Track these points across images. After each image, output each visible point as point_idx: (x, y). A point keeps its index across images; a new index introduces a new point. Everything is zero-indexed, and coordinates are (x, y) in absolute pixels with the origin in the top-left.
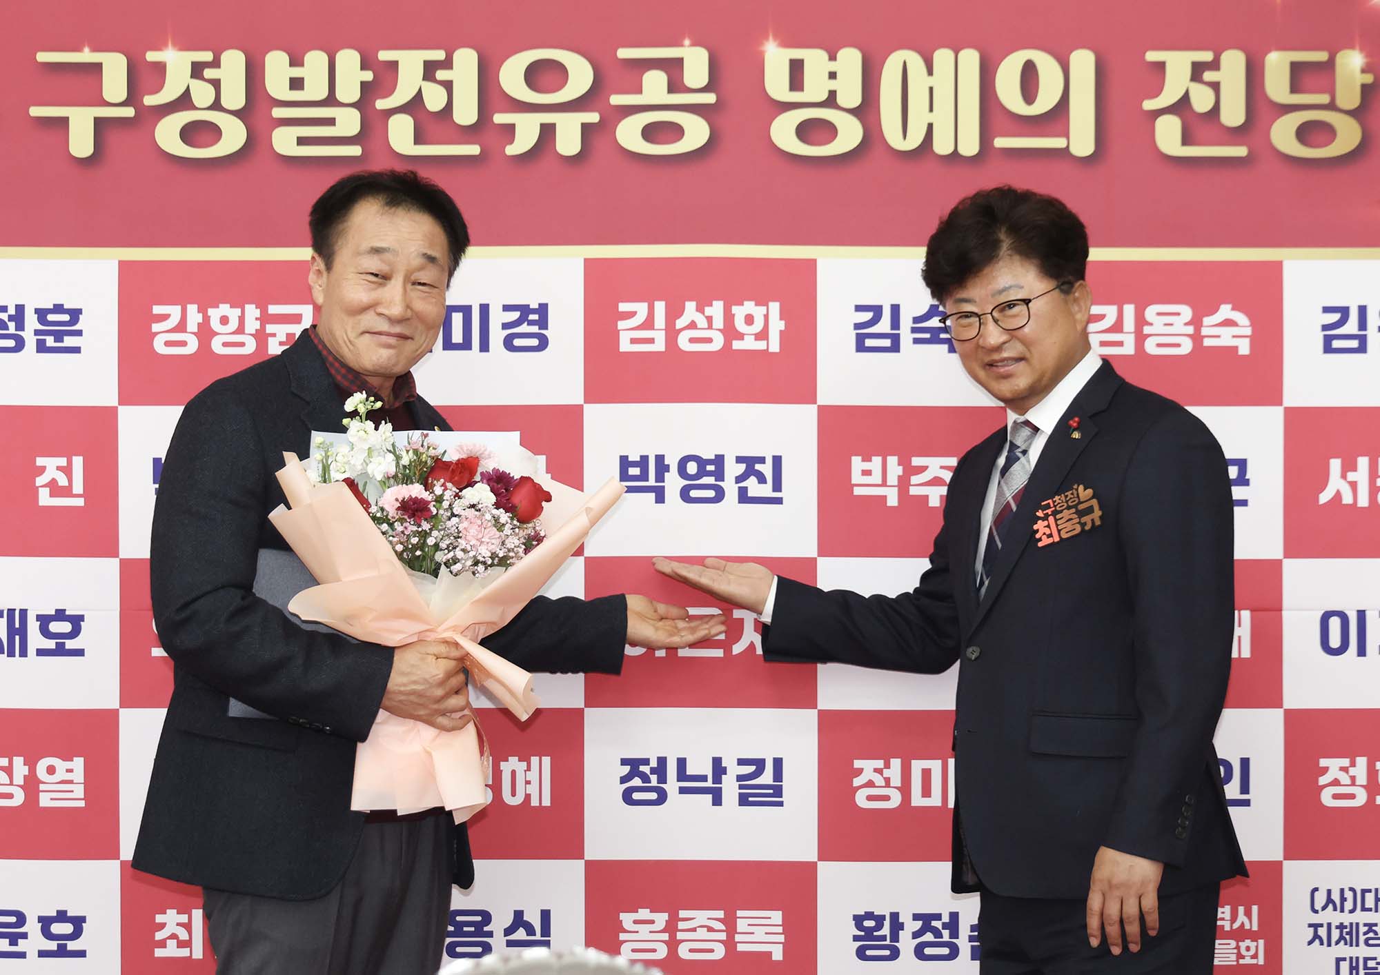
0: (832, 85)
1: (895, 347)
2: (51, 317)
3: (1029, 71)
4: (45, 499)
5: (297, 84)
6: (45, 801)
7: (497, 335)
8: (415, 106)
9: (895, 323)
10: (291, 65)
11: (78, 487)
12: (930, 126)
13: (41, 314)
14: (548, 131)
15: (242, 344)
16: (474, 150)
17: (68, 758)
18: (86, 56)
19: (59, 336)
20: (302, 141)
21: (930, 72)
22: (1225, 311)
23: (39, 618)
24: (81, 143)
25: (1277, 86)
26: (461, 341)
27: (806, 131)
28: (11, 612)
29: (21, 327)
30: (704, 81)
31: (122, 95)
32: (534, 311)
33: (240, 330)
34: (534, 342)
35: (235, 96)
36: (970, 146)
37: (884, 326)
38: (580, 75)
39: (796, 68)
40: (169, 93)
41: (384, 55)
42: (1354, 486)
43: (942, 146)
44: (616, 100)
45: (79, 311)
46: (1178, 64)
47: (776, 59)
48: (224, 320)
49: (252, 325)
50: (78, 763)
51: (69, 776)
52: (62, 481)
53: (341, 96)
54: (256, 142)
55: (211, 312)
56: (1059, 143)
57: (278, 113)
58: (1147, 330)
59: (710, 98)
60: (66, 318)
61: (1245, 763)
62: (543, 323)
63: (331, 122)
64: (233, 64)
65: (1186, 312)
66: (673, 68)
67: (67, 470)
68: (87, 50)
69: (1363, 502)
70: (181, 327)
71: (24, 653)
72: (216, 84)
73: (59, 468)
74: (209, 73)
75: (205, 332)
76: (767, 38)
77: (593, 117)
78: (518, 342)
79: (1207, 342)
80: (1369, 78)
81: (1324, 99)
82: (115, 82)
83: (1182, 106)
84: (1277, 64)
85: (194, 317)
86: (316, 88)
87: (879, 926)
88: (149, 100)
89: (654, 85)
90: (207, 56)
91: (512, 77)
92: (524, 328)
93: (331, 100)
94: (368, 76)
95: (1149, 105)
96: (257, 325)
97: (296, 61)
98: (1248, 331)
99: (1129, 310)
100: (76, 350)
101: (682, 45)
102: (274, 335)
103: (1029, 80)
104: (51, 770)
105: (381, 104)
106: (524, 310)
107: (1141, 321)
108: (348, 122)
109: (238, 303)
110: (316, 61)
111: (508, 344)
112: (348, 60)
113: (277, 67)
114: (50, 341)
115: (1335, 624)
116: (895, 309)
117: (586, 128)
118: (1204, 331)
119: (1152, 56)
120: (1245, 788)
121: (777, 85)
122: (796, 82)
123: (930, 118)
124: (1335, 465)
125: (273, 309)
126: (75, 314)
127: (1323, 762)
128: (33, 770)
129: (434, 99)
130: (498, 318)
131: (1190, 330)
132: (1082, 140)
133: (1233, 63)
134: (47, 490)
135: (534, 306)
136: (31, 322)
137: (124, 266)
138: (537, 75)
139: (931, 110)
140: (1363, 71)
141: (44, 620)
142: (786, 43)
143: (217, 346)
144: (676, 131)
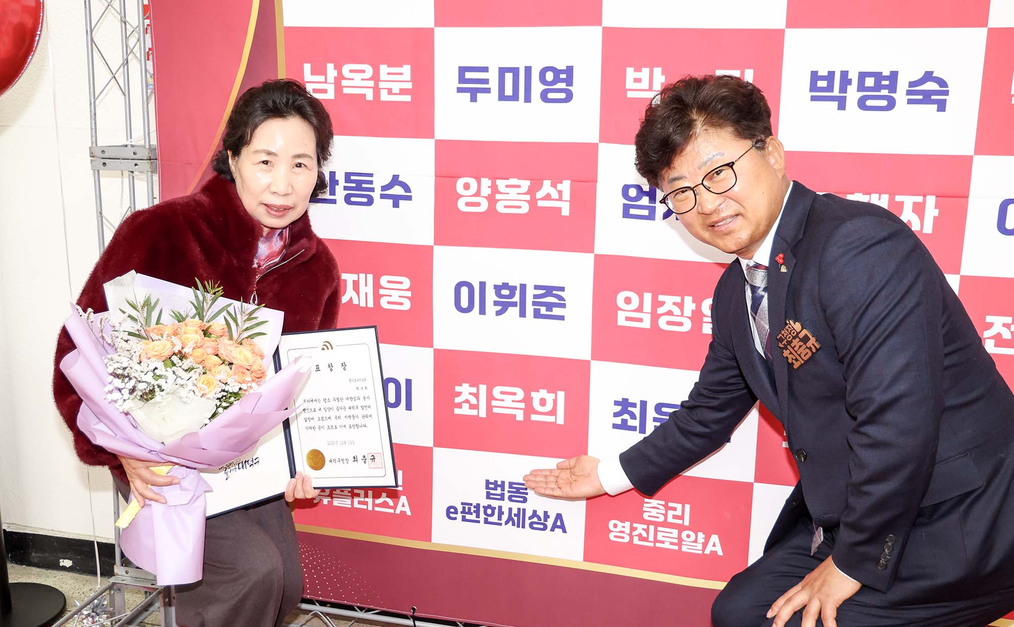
6: (706, 329)
128: (699, 307)
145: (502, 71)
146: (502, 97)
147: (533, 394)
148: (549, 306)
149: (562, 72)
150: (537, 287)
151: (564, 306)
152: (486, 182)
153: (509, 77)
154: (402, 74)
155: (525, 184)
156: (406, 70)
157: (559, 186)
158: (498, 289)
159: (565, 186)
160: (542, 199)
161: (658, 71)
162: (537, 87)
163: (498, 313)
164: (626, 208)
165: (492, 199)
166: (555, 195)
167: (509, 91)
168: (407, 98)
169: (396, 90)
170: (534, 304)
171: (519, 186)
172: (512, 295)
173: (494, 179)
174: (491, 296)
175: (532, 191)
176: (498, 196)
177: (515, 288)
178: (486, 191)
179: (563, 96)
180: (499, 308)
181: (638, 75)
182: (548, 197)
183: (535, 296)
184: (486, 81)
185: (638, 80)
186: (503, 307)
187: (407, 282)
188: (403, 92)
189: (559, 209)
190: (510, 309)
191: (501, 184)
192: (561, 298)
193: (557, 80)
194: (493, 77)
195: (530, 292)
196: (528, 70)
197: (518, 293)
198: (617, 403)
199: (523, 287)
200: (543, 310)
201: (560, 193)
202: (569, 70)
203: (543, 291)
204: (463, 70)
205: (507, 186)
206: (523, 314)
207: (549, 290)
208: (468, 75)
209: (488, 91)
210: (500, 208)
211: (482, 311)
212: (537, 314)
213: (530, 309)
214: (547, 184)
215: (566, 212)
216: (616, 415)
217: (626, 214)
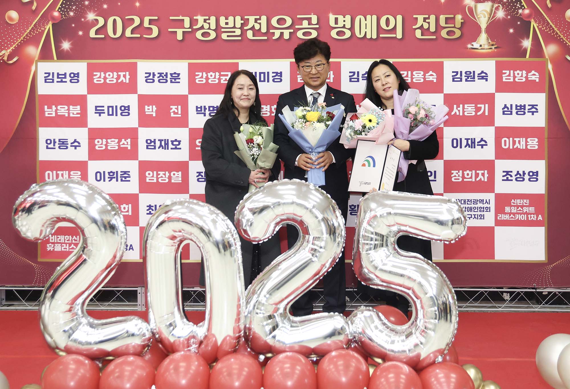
0: (344, 23)
1: (358, 81)
2: (173, 75)
3: (388, 20)
4: (172, 115)
5: (227, 24)
6: (173, 181)
7: (271, 79)
8: (253, 28)
9: (358, 75)
10: (226, 19)
11: (180, 113)
12: (366, 32)
13: (171, 74)
14: (282, 34)
15: (215, 81)
16: (266, 38)
17: (178, 172)
18: (181, 18)
19: (175, 79)
20: (228, 36)
21: (366, 21)
22: (431, 73)
23: (171, 141)
24: (180, 37)
25: (442, 23)
26: (263, 80)
27: (338, 33)
28: (165, 140)
29: (167, 77)
30: (316, 22)
31: (189, 26)
32: (279, 73)
33: (215, 78)
34: (279, 80)
35: (213, 27)
36: (374, 36)
37: (356, 76)
38: (289, 21)
39: (336, 19)
40: (199, 26)
41: (246, 17)
42: (459, 111)
43: (368, 36)
44: (297, 27)
45: (180, 74)
46: (420, 18)
47: (332, 18)
48: (211, 76)
49: (217, 77)
50: (180, 173)
51: (178, 176)
52: (176, 111)
53: (236, 26)
54: (218, 37)
55: (208, 74)
56: (394, 36)
57: (223, 30)
58: (413, 77)
59: (317, 26)
60: (177, 75)
61: (435, 172)
62: (281, 76)
63: (234, 32)
64: (213, 19)
65: (422, 73)
66: (309, 20)
67: (177, 109)
68: (181, 16)
69: (461, 114)
70: (202, 77)
71: (168, 149)
72: (209, 24)
73: (175, 108)
74: (207, 21)
75: (207, 78)
76: (330, 13)
77: (292, 31)
78: (275, 80)
79: (427, 79)
80: (463, 21)
81: (453, 25)
82: (187, 24)
83: (421, 27)
84: (442, 18)
85: (205, 75)
86: (231, 25)
87: (355, 208)
88: (194, 27)
89: (305, 23)
90: (207, 18)
91: (274, 22)
92: (277, 77)
93: (234, 27)
94: (243, 22)
95: (414, 27)
96: (219, 77)
97: (227, 19)
98: (436, 77)
99: (410, 72)
100: (179, 82)
101: (311, 15)
102: (222, 79)
103: (388, 21)
104: (174, 174)
105: (245, 28)
106: (277, 73)
107: (412, 75)
108: (238, 32)
109: (214, 72)
110: (231, 19)
111: (273, 81)
112: (238, 18)
113: (222, 20)
114: (173, 80)
115: (455, 141)
116: (358, 72)
117: (290, 33)
118: (426, 77)
119: (415, 16)
120: (435, 177)
121: (332, 23)
122: (336, 22)
123: (366, 30)
124: (455, 106)
125: (222, 73)
126: (179, 74)
127: (452, 172)
128: (170, 174)
129: (257, 27)
130: (271, 75)
131: (423, 77)
132: (399, 35)
133: (433, 18)
134: (173, 113)
135: (279, 72)
136: (169, 76)
137: (189, 64)
138: (279, 21)
139: (366, 29)
140: (461, 19)
141: (172, 142)
142: (334, 14)
143: (210, 81)
144: (310, 34)
145: (109, 107)
146: (109, 115)
147: (121, 206)
148: (125, 178)
149: (127, 107)
150: (121, 172)
151: (130, 177)
152: (104, 140)
153: (111, 109)
154: (77, 108)
155: (117, 140)
156: (78, 107)
157: (127, 141)
158: (109, 173)
159: (129, 140)
160: (122, 145)
161: (154, 106)
162: (119, 112)
163: (109, 181)
164: (147, 146)
165: (106, 146)
166: (126, 143)
167: (111, 113)
168: (79, 116)
169: (75, 113)
170: (121, 177)
171: (115, 141)
172: (113, 175)
173: (107, 139)
174: (107, 175)
175: (119, 142)
176: (108, 144)
177: (114, 172)
178: (104, 143)
179: (127, 114)
180: (110, 179)
181: (149, 108)
182: (124, 144)
183: (121, 175)
184: (104, 110)
185: (148, 109)
186: (111, 179)
187: (79, 173)
188: (77, 114)
189: (127, 147)
190: (113, 179)
191: (109, 141)
192: (129, 175)
193: (125, 109)
194: (106, 109)
195: (119, 174)
196: (116, 106)
197: (115, 174)
198: (147, 206)
199: (117, 172)
200: (124, 179)
201: (127, 142)
202: (129, 106)
203: (123, 173)
204: (96, 107)
205: (111, 141)
206: (117, 180)
207: (125, 173)
208: (98, 108)
209: (104, 113)
210: (109, 148)
211: (104, 181)
212: (122, 180)
213: (119, 179)
214: (123, 140)
215: (129, 148)
216: (147, 210)
217: (147, 148)
